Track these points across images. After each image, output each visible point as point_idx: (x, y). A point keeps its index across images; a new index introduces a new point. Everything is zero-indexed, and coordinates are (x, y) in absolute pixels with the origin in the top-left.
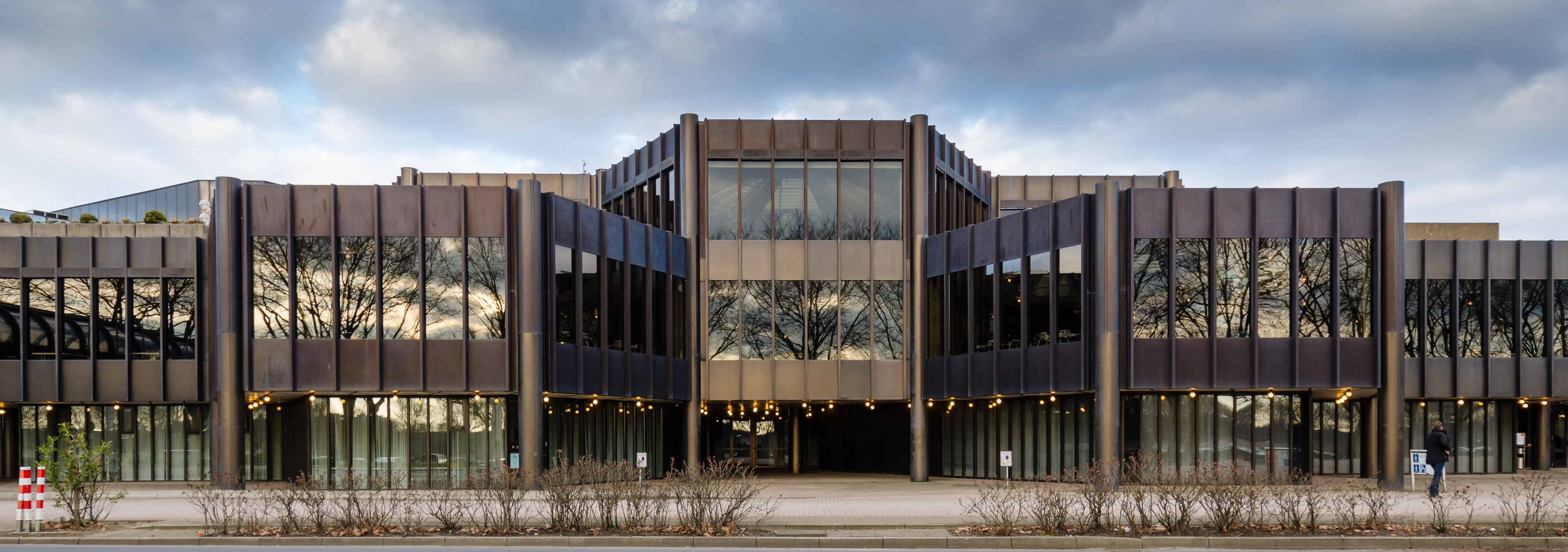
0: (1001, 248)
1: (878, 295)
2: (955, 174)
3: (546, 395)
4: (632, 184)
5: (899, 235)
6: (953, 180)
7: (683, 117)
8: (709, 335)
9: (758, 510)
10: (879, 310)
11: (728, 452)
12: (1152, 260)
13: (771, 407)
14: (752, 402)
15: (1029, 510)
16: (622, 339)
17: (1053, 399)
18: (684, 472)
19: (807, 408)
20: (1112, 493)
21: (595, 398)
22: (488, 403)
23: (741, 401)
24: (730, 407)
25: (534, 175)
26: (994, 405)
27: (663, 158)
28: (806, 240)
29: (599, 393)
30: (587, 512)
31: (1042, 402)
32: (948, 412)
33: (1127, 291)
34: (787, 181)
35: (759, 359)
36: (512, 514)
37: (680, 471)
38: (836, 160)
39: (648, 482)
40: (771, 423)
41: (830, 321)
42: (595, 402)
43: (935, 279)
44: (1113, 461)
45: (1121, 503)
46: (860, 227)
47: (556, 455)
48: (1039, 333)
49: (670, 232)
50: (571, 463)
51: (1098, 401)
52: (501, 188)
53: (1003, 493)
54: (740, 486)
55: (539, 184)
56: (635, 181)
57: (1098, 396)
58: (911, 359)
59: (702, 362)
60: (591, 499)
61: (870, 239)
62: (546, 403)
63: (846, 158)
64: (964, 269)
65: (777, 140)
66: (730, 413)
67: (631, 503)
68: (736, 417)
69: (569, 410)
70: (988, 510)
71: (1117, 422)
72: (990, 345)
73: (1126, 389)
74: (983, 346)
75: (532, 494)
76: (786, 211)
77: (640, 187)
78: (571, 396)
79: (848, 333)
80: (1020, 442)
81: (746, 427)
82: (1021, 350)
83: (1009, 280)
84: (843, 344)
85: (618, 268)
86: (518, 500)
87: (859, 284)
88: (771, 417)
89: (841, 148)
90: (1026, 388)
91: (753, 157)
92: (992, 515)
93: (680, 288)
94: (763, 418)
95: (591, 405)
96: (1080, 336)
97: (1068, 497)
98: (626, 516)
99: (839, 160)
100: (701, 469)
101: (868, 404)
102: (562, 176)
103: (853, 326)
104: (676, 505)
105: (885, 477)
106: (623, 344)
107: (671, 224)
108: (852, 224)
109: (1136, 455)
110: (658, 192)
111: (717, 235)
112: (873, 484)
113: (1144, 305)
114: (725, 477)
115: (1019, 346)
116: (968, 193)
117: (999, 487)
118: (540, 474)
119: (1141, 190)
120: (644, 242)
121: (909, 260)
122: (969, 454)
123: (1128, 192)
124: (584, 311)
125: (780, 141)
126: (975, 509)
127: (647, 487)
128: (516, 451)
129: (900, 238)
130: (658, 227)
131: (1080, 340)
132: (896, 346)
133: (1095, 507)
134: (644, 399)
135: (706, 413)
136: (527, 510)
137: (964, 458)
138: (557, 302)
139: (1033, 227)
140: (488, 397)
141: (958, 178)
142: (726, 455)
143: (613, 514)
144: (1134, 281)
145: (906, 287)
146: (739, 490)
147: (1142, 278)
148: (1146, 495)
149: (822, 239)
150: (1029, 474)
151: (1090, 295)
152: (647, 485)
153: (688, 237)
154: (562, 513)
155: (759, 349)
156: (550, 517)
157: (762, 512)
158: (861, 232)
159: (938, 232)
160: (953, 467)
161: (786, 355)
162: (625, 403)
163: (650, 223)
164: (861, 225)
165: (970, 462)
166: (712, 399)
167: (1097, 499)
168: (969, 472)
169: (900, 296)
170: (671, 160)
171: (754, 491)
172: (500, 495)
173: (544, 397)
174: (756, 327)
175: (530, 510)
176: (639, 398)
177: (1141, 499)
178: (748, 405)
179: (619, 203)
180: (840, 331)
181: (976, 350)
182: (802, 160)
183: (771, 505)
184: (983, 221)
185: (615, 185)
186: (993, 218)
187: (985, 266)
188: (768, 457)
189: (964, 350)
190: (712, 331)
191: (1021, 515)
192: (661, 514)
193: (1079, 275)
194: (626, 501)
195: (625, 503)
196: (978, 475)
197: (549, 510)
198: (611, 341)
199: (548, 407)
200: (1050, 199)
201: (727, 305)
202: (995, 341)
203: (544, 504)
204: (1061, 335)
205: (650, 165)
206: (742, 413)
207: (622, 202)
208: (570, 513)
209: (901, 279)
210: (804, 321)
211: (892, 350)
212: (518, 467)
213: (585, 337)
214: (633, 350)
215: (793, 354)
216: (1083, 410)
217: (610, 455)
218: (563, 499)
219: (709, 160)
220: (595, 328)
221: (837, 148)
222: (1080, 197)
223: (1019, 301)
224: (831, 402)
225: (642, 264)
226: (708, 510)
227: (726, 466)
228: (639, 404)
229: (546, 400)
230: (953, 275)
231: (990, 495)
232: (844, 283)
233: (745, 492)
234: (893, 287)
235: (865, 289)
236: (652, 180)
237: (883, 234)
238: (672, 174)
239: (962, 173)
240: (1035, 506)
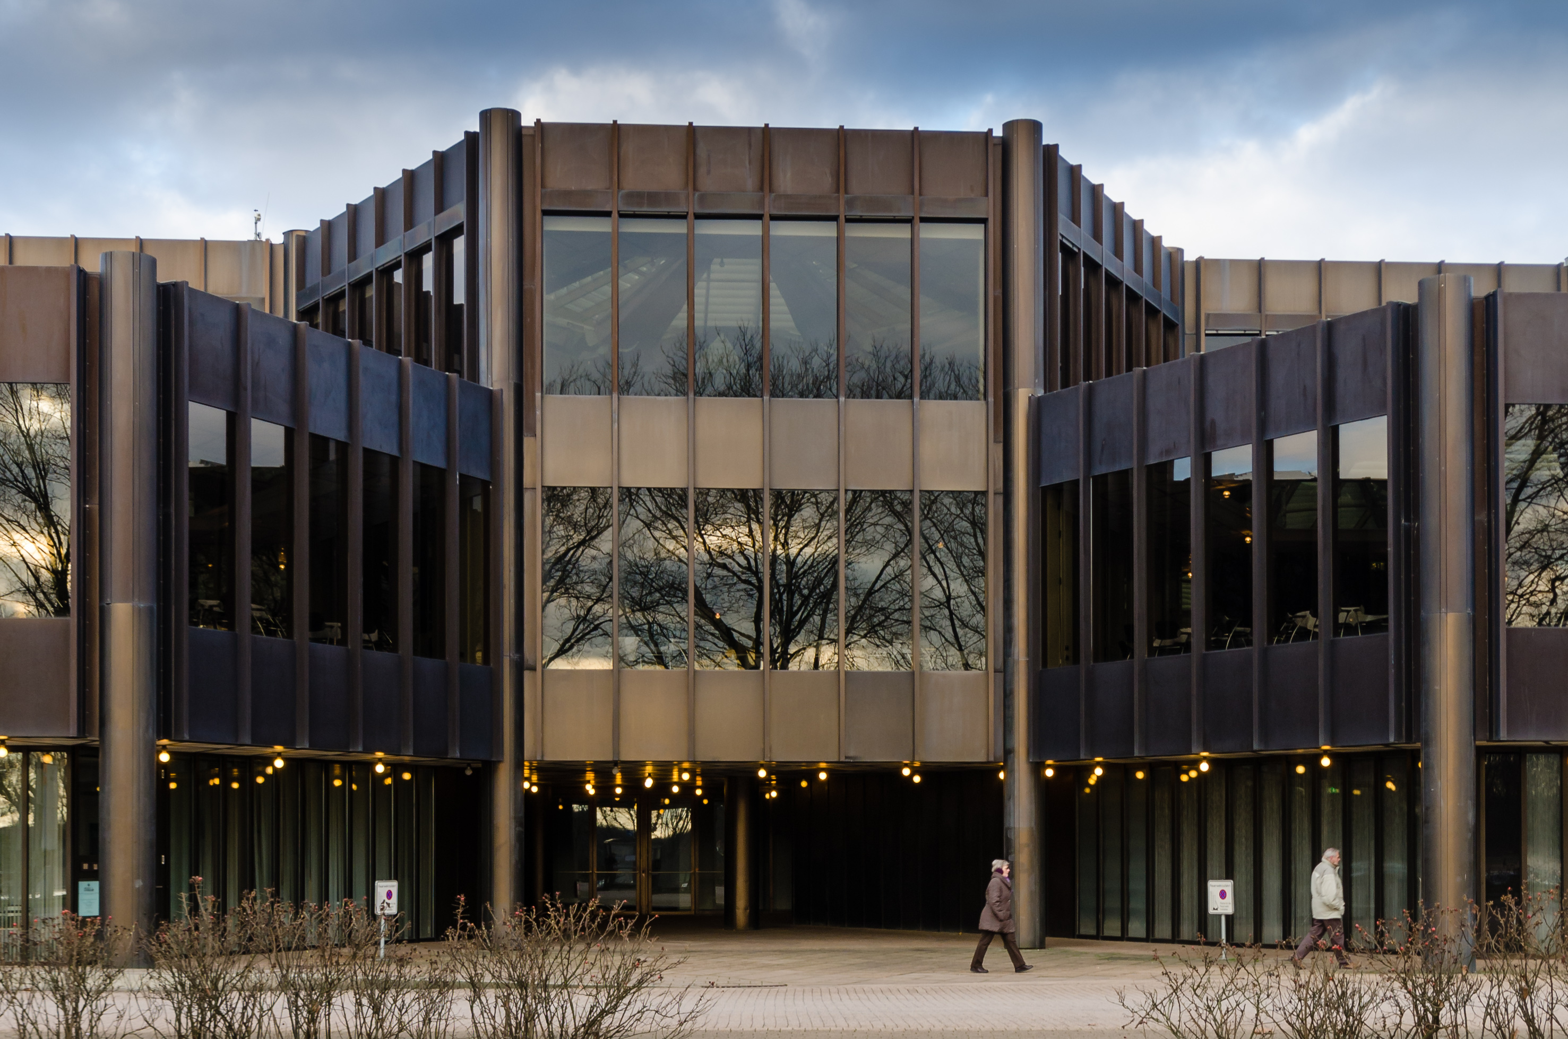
0: (1208, 424)
1: (928, 522)
2: (1103, 254)
3: (164, 747)
4: (366, 265)
5: (978, 391)
6: (1100, 266)
7: (486, 116)
8: (544, 608)
9: (658, 1017)
10: (931, 558)
11: (586, 878)
12: (1545, 451)
13: (686, 776)
14: (642, 764)
15: (1279, 1017)
16: (342, 618)
17: (1326, 762)
18: (488, 927)
19: (768, 779)
20: (1464, 979)
21: (279, 754)
22: (26, 764)
23: (616, 763)
24: (590, 776)
25: (141, 242)
26: (1193, 774)
27: (440, 207)
28: (766, 398)
29: (289, 743)
30: (260, 1022)
31: (1300, 770)
32: (1087, 790)
33: (1489, 521)
34: (722, 264)
35: (659, 668)
36: (85, 1026)
37: (479, 927)
38: (834, 218)
39: (403, 950)
40: (683, 812)
41: (819, 581)
42: (279, 763)
43: (1057, 489)
44: (1464, 906)
45: (1485, 1001)
46: (888, 370)
47: (185, 886)
48: (1293, 613)
49: (454, 376)
50: (222, 908)
51: (1427, 767)
52: (65, 272)
53: (1217, 979)
54: (617, 960)
55: (153, 262)
56: (372, 259)
57: (1427, 756)
58: (1005, 671)
59: (527, 674)
60: (271, 989)
61: (911, 397)
62: (164, 766)
63: (857, 213)
64: (1123, 467)
65: (702, 170)
66: (590, 789)
67: (365, 1001)
68: (605, 798)
69: (217, 781)
70: (1186, 1017)
71: (1471, 816)
72: (1184, 638)
73: (1490, 740)
74: (1168, 642)
75: (134, 977)
76: (718, 331)
77: (387, 272)
78: (223, 749)
79: (860, 609)
80: (1251, 859)
81: (625, 819)
82: (1254, 651)
83: (1227, 493)
84: (849, 632)
85: (332, 456)
86: (99, 992)
87: (886, 498)
88: (686, 798)
89: (846, 192)
90: (1265, 738)
91: (645, 209)
92: (1194, 1028)
93: (478, 505)
94: (667, 801)
95: (270, 770)
96: (1386, 620)
97: (1364, 987)
98: (352, 1029)
99: (842, 219)
100: (527, 921)
101: (906, 772)
102: (205, 245)
103: (871, 592)
104: (468, 1004)
105: (947, 938)
106: (344, 629)
107: (456, 357)
108: (868, 362)
109: (1517, 893)
110: (428, 285)
111: (559, 382)
112: (917, 954)
113: (1525, 551)
114: (582, 938)
115: (1249, 643)
116: (1133, 297)
117: (1209, 963)
118: (150, 933)
119: (1520, 296)
120: (394, 398)
121: (1001, 446)
122: (1138, 885)
123: (1490, 300)
124: (254, 552)
125: (709, 172)
126: (1155, 1014)
127: (402, 962)
128: (92, 876)
129: (982, 397)
130: (427, 363)
131: (1386, 629)
132: (968, 638)
133: (1426, 1010)
134: (391, 758)
135: (535, 789)
136: (120, 1017)
137: (1125, 896)
138: (191, 533)
139: (1279, 376)
140: (26, 750)
141: (1109, 263)
142: (582, 887)
143: (322, 1026)
144: (1505, 498)
145: (994, 506)
146: (614, 972)
147: (1519, 490)
148: (1539, 982)
149: (802, 395)
150: (1273, 931)
151: (1408, 530)
152: (401, 960)
153: (495, 387)
154: (202, 1023)
155: (656, 645)
156: (172, 1030)
157: (667, 1021)
158: (890, 379)
159: (1065, 384)
160: (1100, 915)
161: (719, 658)
162: (347, 766)
163: (408, 355)
164: (889, 364)
165: (1138, 903)
166: (549, 757)
167: (1430, 992)
168: (1137, 927)
169: (978, 525)
170: (458, 212)
171: (651, 973)
172: (55, 981)
173: (159, 752)
174: (650, 593)
175: (126, 1017)
176: (380, 754)
177: (1530, 993)
178: (633, 771)
179: (337, 307)
180: (844, 602)
181: (1152, 651)
182: (759, 217)
183: (688, 1005)
184: (1166, 360)
185: (327, 266)
186: (1189, 353)
187: (1172, 462)
188: (676, 890)
189: (1126, 650)
190: (549, 600)
191: (1259, 1028)
192: (433, 1024)
193: (1382, 483)
194: (351, 993)
195: (349, 998)
196: (1158, 935)
197: (172, 1015)
198: (316, 624)
199: (167, 774)
200: (1316, 313)
201: (582, 543)
202: (1195, 631)
203: (159, 1001)
204: (1342, 617)
205: (410, 223)
206: (619, 791)
207: (344, 306)
208: (221, 1024)
209: (983, 489)
210: (760, 581)
211: (961, 649)
212: (96, 912)
213: (257, 614)
214: (367, 645)
215: (733, 655)
216: (1390, 785)
217: (312, 887)
218: (203, 990)
219: (546, 213)
220: (278, 594)
221: (838, 191)
222: (1384, 309)
223: (1248, 539)
224: (823, 765)
225: (389, 447)
226: (542, 1017)
227: (586, 915)
228: (380, 769)
229: (165, 757)
230: (1101, 481)
231: (1190, 981)
232: (850, 495)
233: (628, 975)
234: (961, 506)
235: (899, 508)
236: (415, 257)
237: (941, 385)
238: (459, 245)
239: (1118, 252)
240: (1290, 1008)
